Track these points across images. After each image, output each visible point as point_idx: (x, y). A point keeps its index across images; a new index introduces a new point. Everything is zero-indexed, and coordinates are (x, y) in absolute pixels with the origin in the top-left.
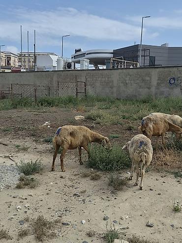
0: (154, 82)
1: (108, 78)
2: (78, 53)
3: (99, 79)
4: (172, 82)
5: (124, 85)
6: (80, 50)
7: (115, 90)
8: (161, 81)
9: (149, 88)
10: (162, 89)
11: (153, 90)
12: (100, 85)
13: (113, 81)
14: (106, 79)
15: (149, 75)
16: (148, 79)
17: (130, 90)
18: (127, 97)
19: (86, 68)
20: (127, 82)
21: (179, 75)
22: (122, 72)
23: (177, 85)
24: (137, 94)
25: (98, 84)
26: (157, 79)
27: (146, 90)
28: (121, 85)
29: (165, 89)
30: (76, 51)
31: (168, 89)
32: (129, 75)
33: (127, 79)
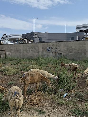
0: (41, 50)
1: (18, 48)
2: (4, 36)
3: (13, 49)
4: (49, 49)
5: (26, 52)
6: (5, 35)
7: (22, 54)
8: (44, 49)
9: (38, 53)
10: (45, 53)
11: (40, 53)
12: (14, 52)
13: (20, 50)
14: (17, 49)
15: (38, 46)
16: (37, 48)
17: (29, 54)
18: (28, 57)
19: (7, 43)
20: (28, 50)
21: (52, 46)
22: (25, 45)
23: (51, 51)
24: (33, 56)
25: (13, 51)
26: (42, 48)
27: (37, 54)
28: (25, 51)
30: (4, 35)
31: (47, 53)
32: (28, 46)
33: (28, 48)
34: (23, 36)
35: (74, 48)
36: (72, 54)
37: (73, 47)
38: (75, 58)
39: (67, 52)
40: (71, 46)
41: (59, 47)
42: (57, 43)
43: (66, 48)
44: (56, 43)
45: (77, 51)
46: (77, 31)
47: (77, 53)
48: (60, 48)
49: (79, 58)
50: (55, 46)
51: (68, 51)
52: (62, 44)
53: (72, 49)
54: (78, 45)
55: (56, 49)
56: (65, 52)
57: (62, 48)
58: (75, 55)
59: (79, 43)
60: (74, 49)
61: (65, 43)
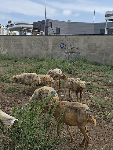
0: (51, 46)
1: (19, 42)
3: (13, 42)
4: (62, 46)
5: (30, 47)
6: (11, 22)
7: (24, 50)
8: (55, 45)
9: (47, 50)
10: (56, 51)
11: (50, 51)
12: (14, 47)
13: (22, 45)
14: (18, 42)
15: (47, 40)
16: (46, 43)
17: (34, 51)
18: (32, 56)
19: (6, 34)
20: (32, 45)
21: (67, 42)
22: (29, 38)
23: (65, 49)
24: (39, 54)
25: (12, 46)
26: (52, 43)
27: (45, 51)
28: (28, 47)
29: (57, 51)
31: (59, 51)
32: (33, 40)
33: (32, 43)
34: (34, 24)
35: (100, 46)
36: (95, 55)
37: (97, 45)
38: (99, 61)
39: (89, 52)
40: (95, 42)
41: (76, 44)
42: (75, 37)
43: (86, 44)
44: (73, 37)
45: (103, 50)
46: (107, 20)
47: (103, 53)
48: (78, 45)
49: (106, 61)
50: (71, 42)
51: (89, 50)
52: (82, 39)
53: (96, 47)
54: (105, 41)
55: (73, 46)
56: (86, 51)
57: (82, 44)
58: (100, 57)
59: (107, 39)
60: (99, 48)
61: (87, 37)
